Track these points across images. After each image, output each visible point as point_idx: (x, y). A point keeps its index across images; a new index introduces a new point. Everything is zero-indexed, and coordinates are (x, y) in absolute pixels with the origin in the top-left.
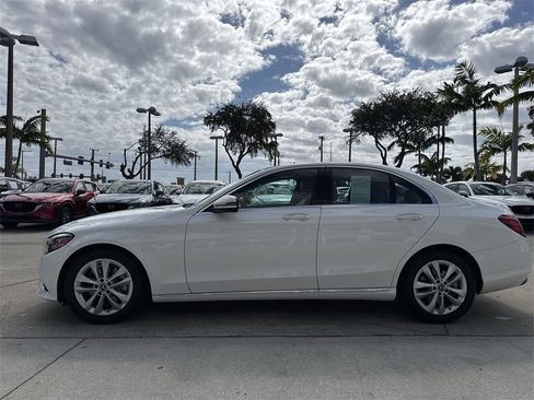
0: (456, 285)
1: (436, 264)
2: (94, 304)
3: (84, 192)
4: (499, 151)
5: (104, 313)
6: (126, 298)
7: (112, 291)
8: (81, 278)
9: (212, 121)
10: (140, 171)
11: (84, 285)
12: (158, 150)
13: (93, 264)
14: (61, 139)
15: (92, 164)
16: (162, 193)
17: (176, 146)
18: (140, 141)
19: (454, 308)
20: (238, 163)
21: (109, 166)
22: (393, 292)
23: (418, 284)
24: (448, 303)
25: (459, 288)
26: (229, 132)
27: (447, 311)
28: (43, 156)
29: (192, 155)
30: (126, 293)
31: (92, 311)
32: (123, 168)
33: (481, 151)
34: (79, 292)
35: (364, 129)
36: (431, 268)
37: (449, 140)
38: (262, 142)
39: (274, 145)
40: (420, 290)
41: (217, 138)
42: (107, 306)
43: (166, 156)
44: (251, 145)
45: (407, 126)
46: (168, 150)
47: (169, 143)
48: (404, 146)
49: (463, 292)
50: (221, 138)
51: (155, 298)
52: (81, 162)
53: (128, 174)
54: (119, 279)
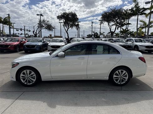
0: (125, 76)
1: (120, 71)
2: (26, 81)
3: (22, 41)
4: (144, 28)
5: (29, 84)
6: (35, 80)
7: (30, 78)
8: (22, 75)
9: (59, 17)
10: (39, 33)
11: (23, 77)
12: (43, 26)
13: (25, 71)
14: (15, 23)
15: (25, 31)
16: (45, 42)
17: (49, 25)
18: (38, 24)
19: (124, 82)
20: (67, 30)
21: (29, 31)
22: (108, 78)
23: (115, 76)
24: (123, 81)
25: (126, 77)
26: (64, 21)
27: (122, 83)
28: (10, 28)
29: (53, 28)
30: (34, 79)
31: (25, 83)
32: (34, 32)
33: (139, 28)
34: (22, 78)
35: (105, 20)
36: (119, 72)
37: (130, 24)
38: (74, 24)
39: (78, 25)
40: (115, 78)
41: (61, 23)
42: (29, 82)
43: (46, 28)
44: (71, 25)
45: (118, 19)
46: (46, 26)
47: (47, 24)
48: (116, 25)
49: (127, 78)
50: (62, 23)
51: (42, 80)
52: (21, 30)
53: (35, 34)
54: (32, 75)
